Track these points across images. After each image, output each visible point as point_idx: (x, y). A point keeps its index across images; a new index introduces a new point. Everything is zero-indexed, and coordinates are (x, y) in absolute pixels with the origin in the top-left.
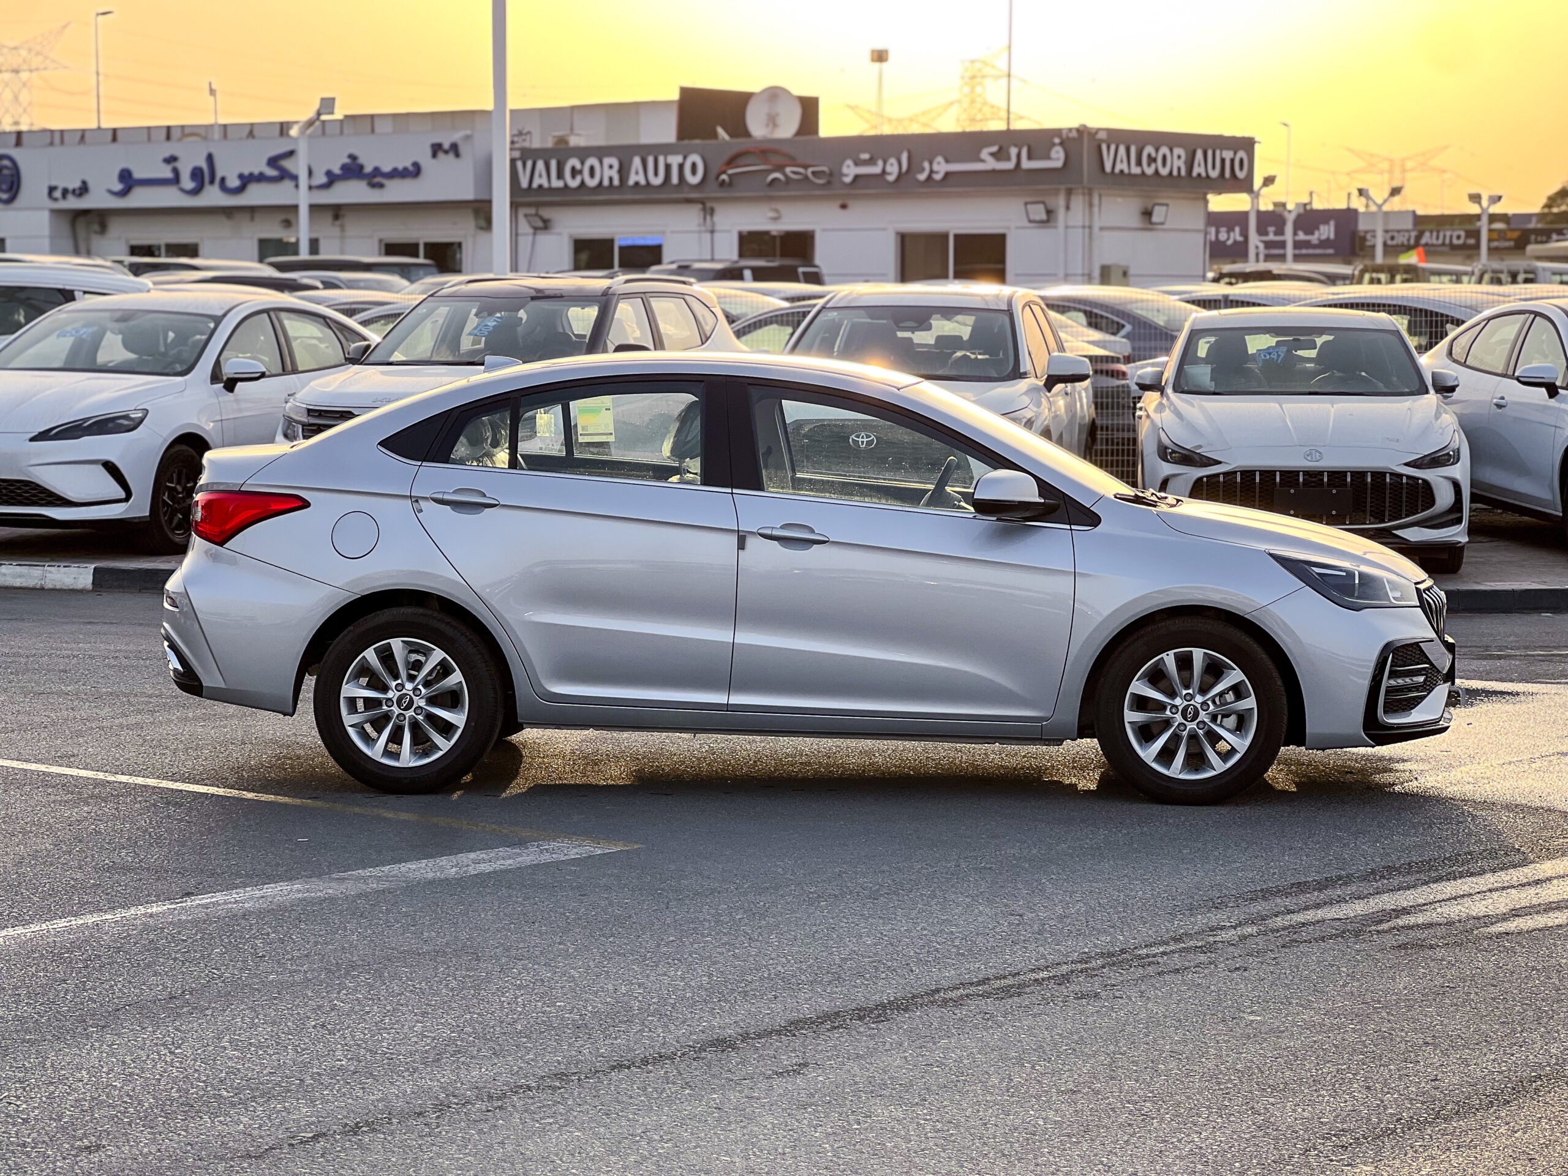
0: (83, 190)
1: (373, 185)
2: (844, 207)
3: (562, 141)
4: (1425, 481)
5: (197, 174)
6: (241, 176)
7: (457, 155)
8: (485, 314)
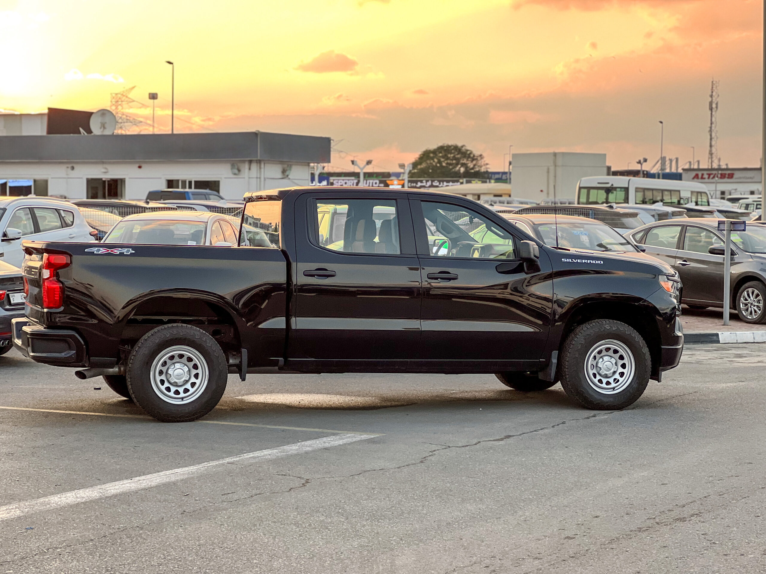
2: (140, 167)
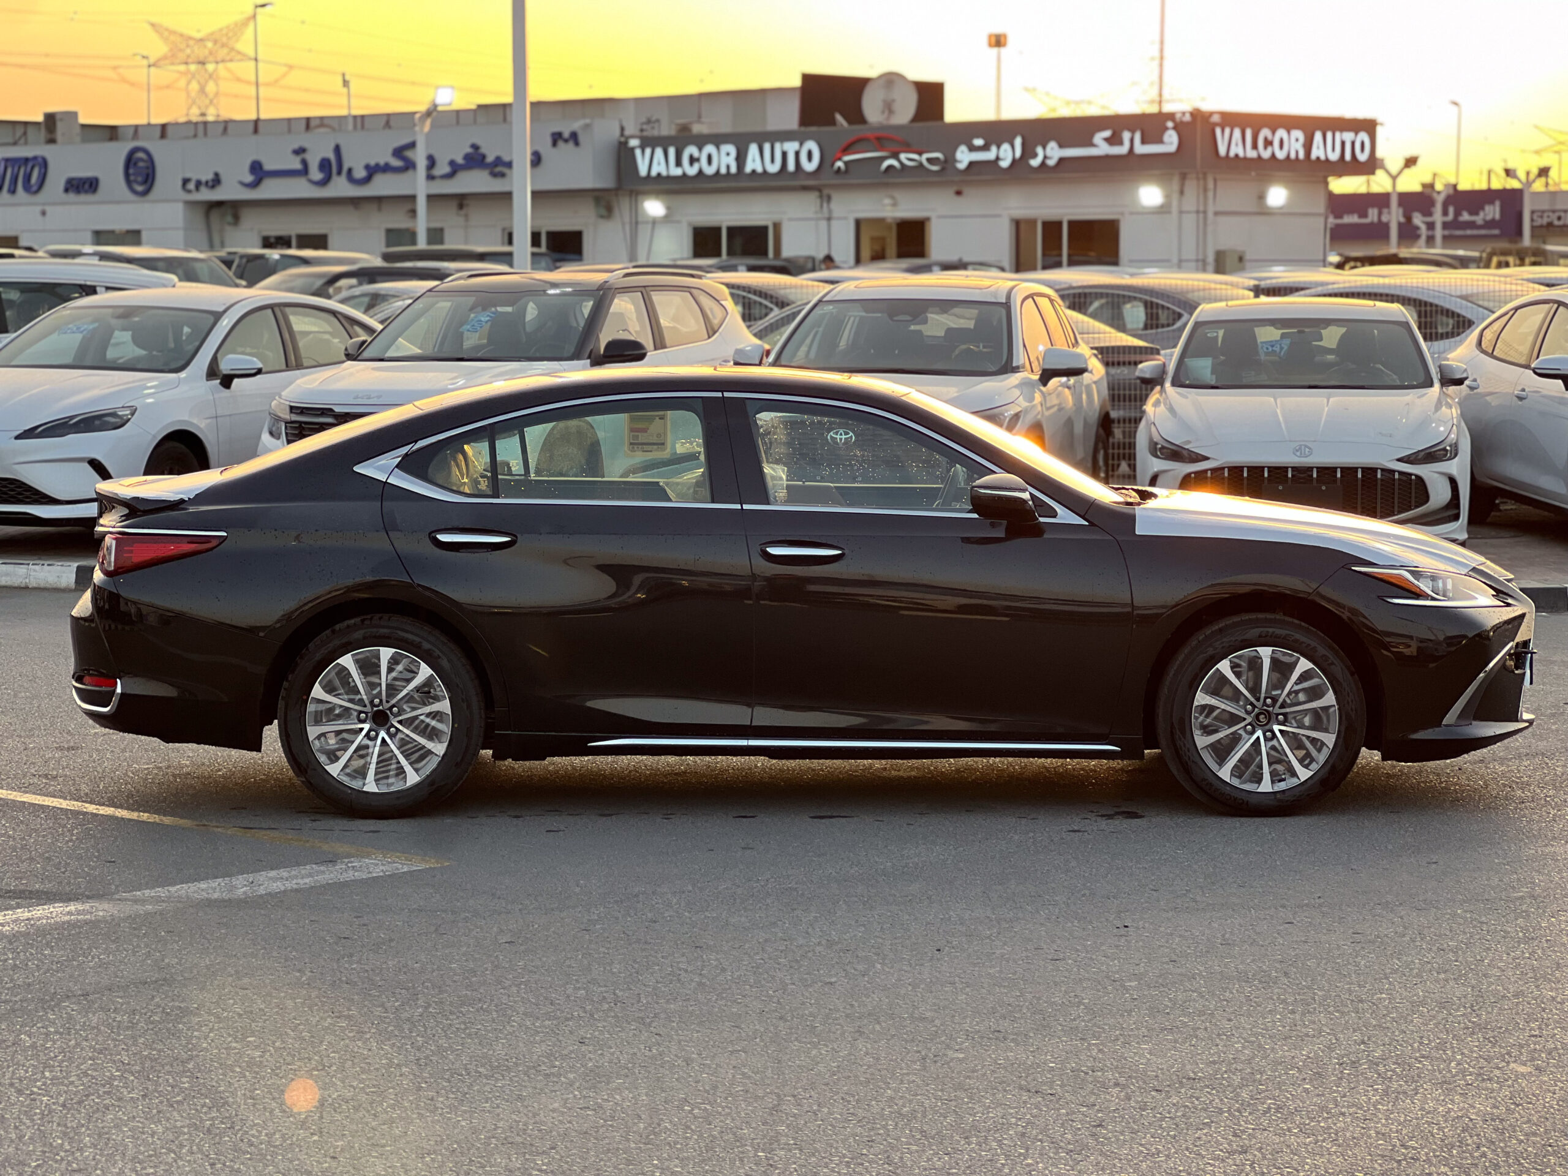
0: (216, 181)
1: (495, 175)
2: (959, 193)
3: (685, 129)
4: (1419, 479)
5: (325, 165)
6: (367, 167)
7: (577, 144)
8: (480, 309)
